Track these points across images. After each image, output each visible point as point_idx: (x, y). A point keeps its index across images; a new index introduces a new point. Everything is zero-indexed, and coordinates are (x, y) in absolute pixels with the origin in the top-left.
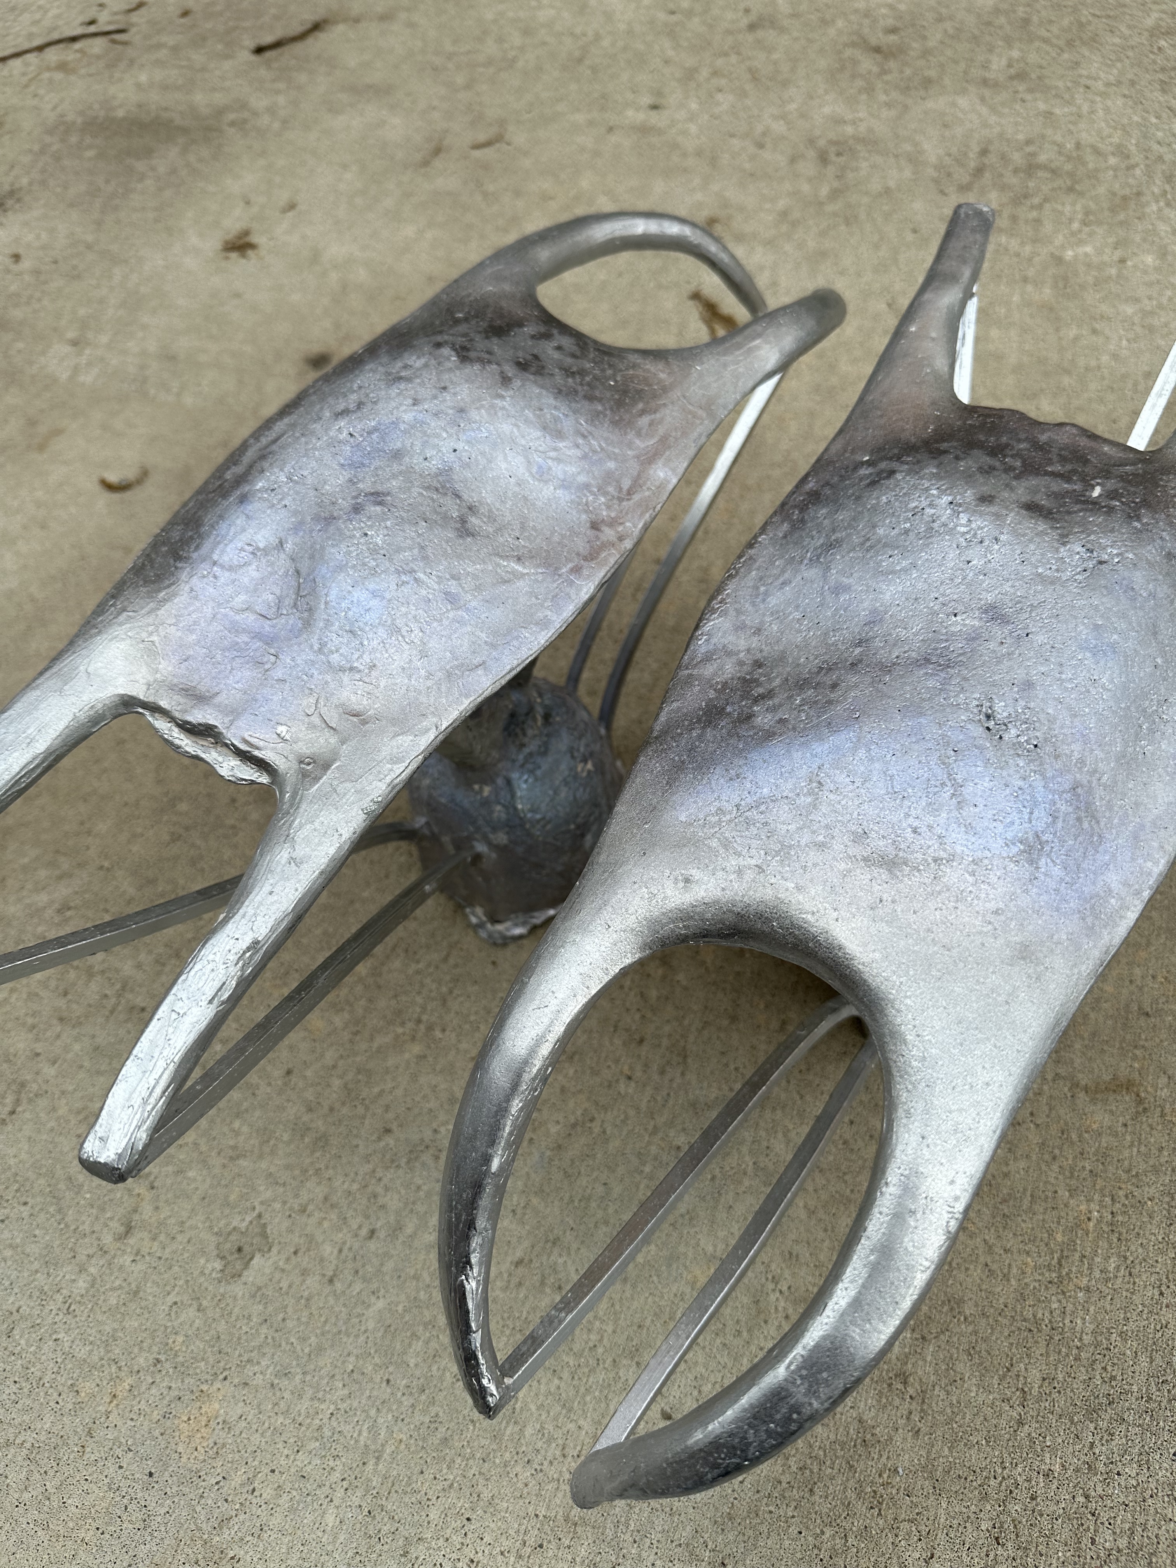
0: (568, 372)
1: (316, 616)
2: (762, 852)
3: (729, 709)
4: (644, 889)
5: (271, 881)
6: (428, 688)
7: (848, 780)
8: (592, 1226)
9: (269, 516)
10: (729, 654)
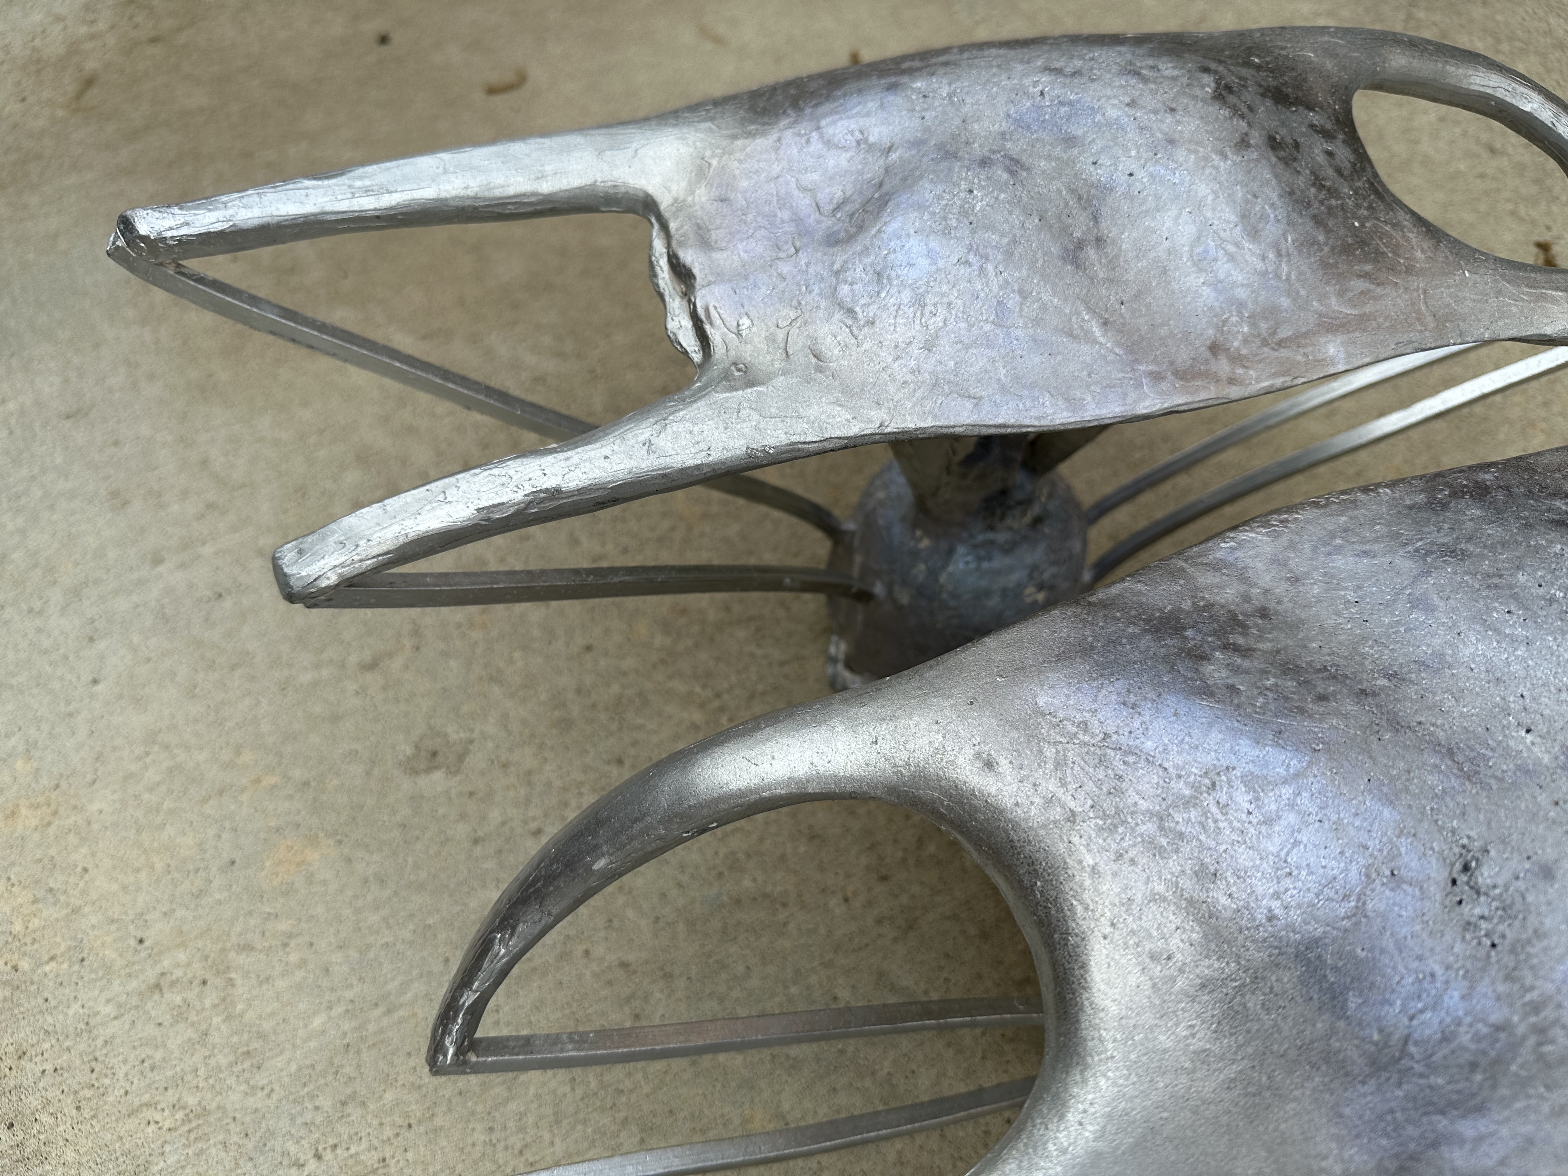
0: (1318, 182)
1: (860, 238)
2: (1090, 802)
3: (1189, 633)
4: (940, 737)
5: (616, 447)
6: (905, 382)
7: (1246, 805)
8: (708, 991)
9: (901, 117)
10: (1243, 578)
